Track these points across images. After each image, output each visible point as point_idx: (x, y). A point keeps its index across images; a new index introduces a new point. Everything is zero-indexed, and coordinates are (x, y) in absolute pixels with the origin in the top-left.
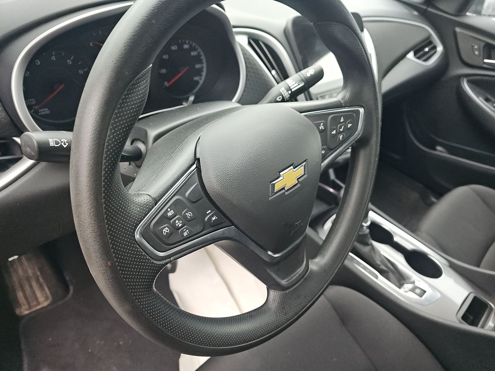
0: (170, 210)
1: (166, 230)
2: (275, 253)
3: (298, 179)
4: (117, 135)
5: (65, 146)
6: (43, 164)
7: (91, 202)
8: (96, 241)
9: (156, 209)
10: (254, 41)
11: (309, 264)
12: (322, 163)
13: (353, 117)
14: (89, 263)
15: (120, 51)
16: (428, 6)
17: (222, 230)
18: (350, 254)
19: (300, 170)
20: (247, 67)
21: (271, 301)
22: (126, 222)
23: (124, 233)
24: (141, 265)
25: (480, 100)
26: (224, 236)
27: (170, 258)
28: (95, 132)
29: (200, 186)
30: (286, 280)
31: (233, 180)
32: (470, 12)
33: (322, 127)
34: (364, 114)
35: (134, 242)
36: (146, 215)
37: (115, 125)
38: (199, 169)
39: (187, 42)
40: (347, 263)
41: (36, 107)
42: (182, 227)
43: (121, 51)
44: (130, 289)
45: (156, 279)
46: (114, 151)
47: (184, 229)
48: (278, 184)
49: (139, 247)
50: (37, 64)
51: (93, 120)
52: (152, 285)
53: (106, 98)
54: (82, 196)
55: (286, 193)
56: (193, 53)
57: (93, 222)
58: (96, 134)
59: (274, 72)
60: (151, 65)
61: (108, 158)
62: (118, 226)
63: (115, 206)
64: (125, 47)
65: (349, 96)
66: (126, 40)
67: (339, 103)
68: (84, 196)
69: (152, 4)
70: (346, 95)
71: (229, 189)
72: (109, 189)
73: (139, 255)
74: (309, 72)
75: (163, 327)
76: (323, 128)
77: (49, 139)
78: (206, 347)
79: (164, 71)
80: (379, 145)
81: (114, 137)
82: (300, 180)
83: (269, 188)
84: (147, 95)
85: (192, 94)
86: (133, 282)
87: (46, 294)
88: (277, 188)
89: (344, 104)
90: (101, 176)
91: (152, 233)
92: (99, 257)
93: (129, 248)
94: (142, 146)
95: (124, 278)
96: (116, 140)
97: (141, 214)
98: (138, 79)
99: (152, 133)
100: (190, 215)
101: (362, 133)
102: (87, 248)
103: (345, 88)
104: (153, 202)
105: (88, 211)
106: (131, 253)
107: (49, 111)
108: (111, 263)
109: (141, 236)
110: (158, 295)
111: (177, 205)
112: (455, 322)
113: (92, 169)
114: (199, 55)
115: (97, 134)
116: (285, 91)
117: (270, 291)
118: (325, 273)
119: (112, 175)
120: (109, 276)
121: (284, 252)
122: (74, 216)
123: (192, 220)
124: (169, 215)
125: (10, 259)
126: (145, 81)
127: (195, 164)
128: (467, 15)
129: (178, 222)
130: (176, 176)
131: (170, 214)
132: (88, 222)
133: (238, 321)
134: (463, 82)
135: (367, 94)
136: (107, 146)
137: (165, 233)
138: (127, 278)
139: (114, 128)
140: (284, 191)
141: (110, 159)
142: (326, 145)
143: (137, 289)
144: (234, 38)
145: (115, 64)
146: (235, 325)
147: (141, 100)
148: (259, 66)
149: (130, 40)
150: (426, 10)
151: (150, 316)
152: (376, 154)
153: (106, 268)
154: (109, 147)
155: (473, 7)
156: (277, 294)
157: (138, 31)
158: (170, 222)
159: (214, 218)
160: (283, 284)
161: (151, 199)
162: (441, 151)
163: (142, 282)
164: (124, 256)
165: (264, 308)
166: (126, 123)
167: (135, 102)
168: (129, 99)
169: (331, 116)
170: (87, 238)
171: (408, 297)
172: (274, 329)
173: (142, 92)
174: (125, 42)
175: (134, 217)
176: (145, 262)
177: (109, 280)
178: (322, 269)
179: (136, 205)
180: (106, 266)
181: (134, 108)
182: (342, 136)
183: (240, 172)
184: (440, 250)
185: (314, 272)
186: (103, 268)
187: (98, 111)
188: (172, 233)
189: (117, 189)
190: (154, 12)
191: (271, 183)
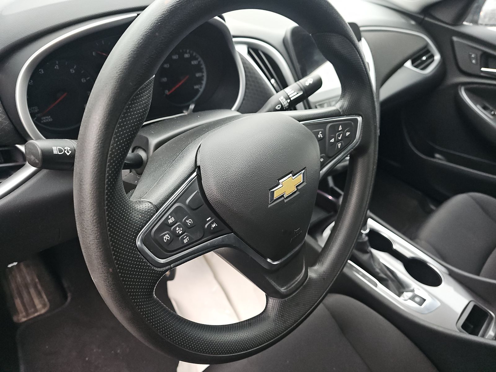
0: (171, 217)
1: (167, 237)
2: (274, 261)
3: (297, 187)
4: (121, 144)
5: (68, 154)
6: (44, 172)
7: (94, 210)
8: (98, 248)
9: (157, 216)
10: (254, 50)
11: (308, 271)
12: (321, 170)
13: (351, 126)
15: (124, 62)
16: (425, 16)
17: (221, 237)
18: (349, 261)
19: (299, 178)
20: (246, 76)
21: (270, 309)
22: (127, 229)
23: (126, 240)
24: (142, 272)
25: (478, 108)
26: (223, 243)
27: (170, 265)
28: (99, 140)
29: (200, 194)
30: (285, 288)
31: (232, 187)
32: (467, 22)
33: (320, 135)
34: (362, 123)
35: (135, 249)
36: (147, 222)
37: (118, 134)
38: (199, 176)
39: (188, 51)
40: (346, 270)
41: (39, 115)
42: (182, 234)
43: (126, 62)
44: (130, 295)
45: (156, 285)
46: (117, 159)
47: (184, 236)
48: (278, 192)
49: (140, 253)
50: (40, 73)
51: (97, 129)
52: (153, 292)
53: (110, 108)
54: (85, 203)
55: (286, 201)
56: (194, 62)
57: (96, 229)
59: (273, 81)
60: (154, 76)
61: (111, 167)
62: (120, 233)
63: (117, 213)
64: (130, 59)
65: (347, 104)
66: (130, 52)
67: (337, 111)
68: (87, 203)
69: (155, 17)
70: (344, 104)
71: (229, 196)
72: (112, 197)
73: (140, 262)
74: (308, 81)
75: (163, 334)
76: (322, 137)
77: (53, 147)
78: (205, 355)
79: (165, 80)
80: (377, 153)
81: (117, 146)
82: (299, 188)
83: (269, 195)
84: (150, 104)
85: (192, 103)
86: (134, 289)
87: (44, 301)
88: (276, 195)
89: (342, 113)
90: (104, 183)
91: (153, 240)
92: (100, 264)
93: (130, 254)
94: (143, 154)
95: (125, 284)
96: (119, 149)
97: (142, 221)
98: (141, 89)
99: (153, 141)
100: (190, 222)
101: (360, 142)
102: (89, 255)
103: (343, 97)
104: (154, 209)
105: (91, 218)
106: (132, 260)
107: (52, 119)
108: (112, 269)
109: (142, 243)
110: (158, 302)
111: (178, 213)
112: (454, 331)
113: (95, 177)
114: (199, 64)
115: (101, 143)
116: (284, 100)
117: (269, 299)
118: (324, 281)
119: (115, 183)
120: (111, 282)
121: (283, 259)
122: (77, 223)
123: (192, 227)
124: (169, 222)
125: (10, 266)
126: (148, 91)
127: (195, 171)
128: (464, 25)
129: (178, 229)
130: (177, 183)
131: (170, 221)
132: (91, 229)
133: (237, 329)
134: (461, 91)
135: (365, 103)
136: (111, 154)
137: (165, 240)
138: (128, 285)
139: (117, 137)
140: (283, 198)
141: (113, 167)
142: (325, 153)
143: (138, 295)
144: (234, 48)
145: (119, 75)
147: (144, 109)
148: (259, 75)
149: (134, 52)
150: (423, 19)
151: (150, 322)
152: (374, 162)
153: (108, 275)
154: (113, 156)
155: (470, 17)
156: (277, 301)
157: (142, 43)
158: (171, 229)
159: (214, 226)
160: (281, 291)
161: (152, 206)
162: (439, 159)
163: (142, 288)
164: (126, 262)
165: (263, 316)
166: (129, 132)
167: (138, 111)
168: (133, 109)
169: (329, 125)
170: (89, 245)
171: (408, 305)
172: (273, 337)
173: (145, 102)
174: (129, 54)
175: (136, 224)
176: (146, 269)
177: (111, 287)
178: (321, 276)
179: (138, 212)
180: (108, 272)
181: (137, 117)
182: (340, 144)
183: (240, 180)
184: (439, 258)
185: (313, 280)
186: (105, 274)
187: (102, 121)
188: (173, 240)
189: (119, 197)
190: (158, 25)
191: (271, 191)
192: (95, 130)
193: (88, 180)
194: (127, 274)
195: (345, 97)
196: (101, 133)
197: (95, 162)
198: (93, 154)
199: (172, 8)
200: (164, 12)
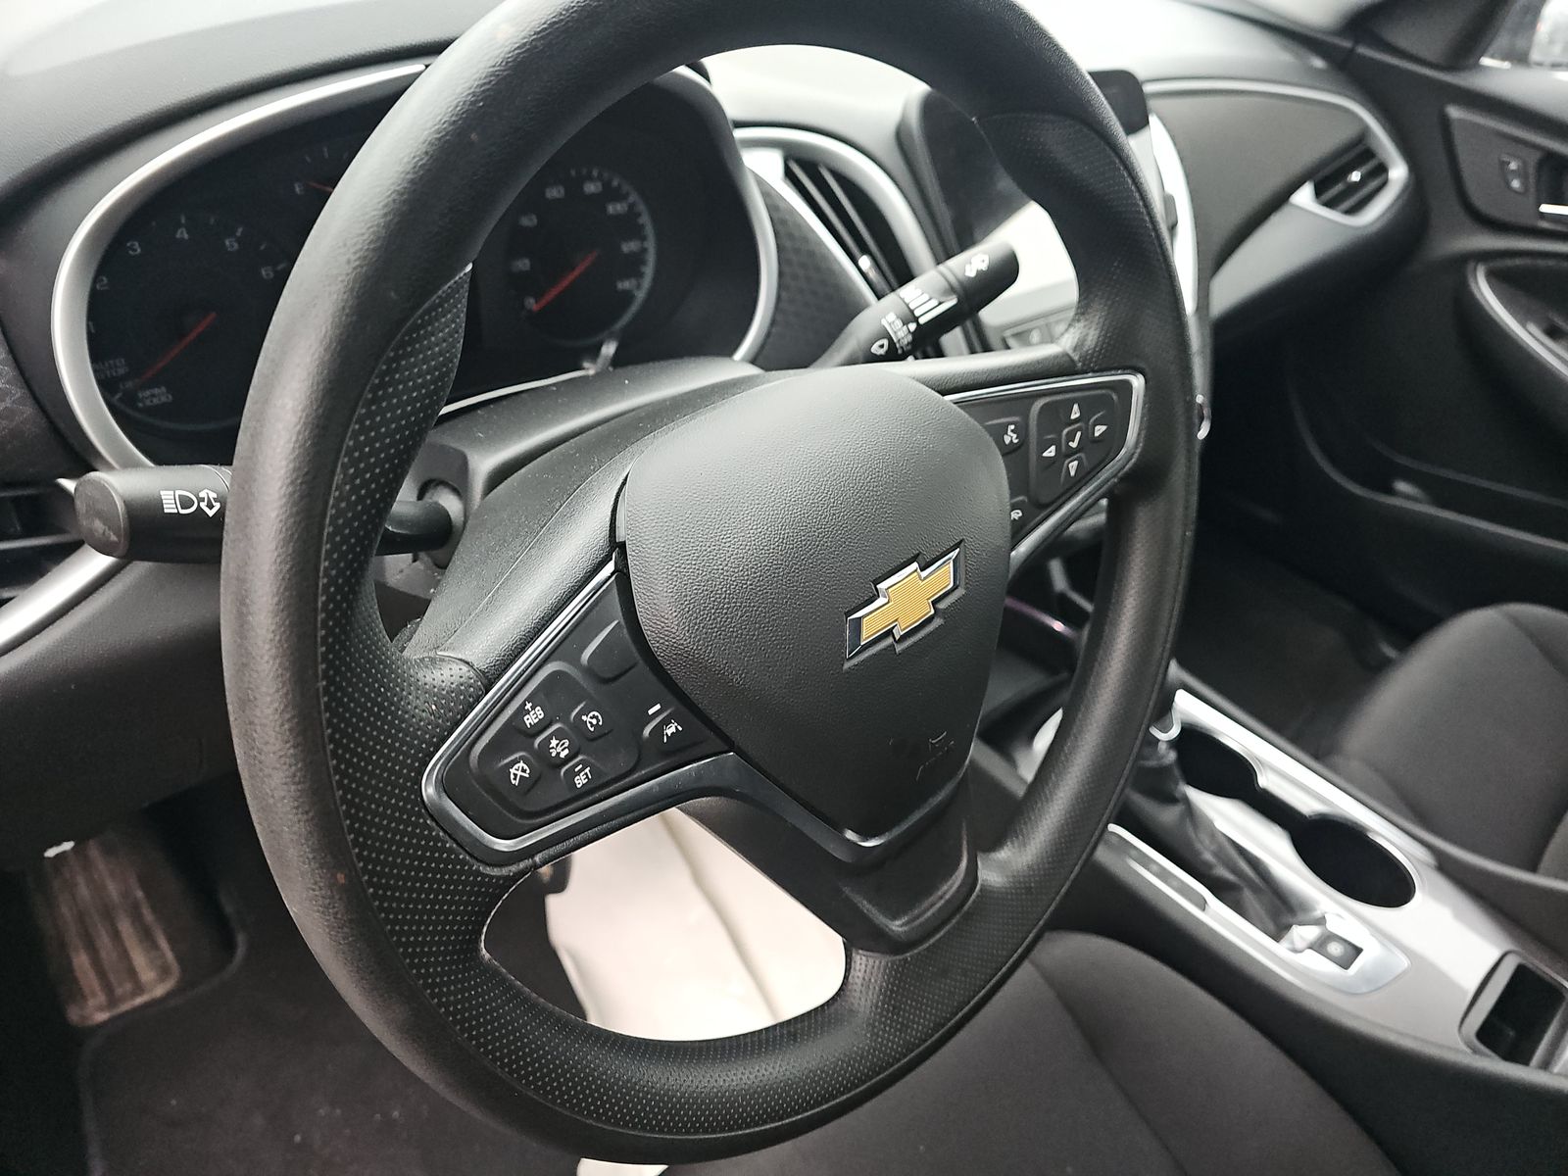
0: (533, 708)
1: (519, 771)
2: (866, 836)
3: (934, 603)
4: (365, 484)
5: (211, 513)
6: (139, 569)
7: (285, 690)
8: (300, 811)
9: (486, 704)
10: (804, 167)
11: (979, 865)
12: (1012, 550)
13: (1111, 404)
14: (278, 878)
15: (372, 230)
16: (1357, 42)
17: (695, 765)
18: (1113, 828)
19: (942, 576)
20: (780, 248)
21: (858, 988)
22: (391, 748)
23: (388, 782)
24: (441, 882)
25: (1530, 333)
26: (706, 783)
27: (532, 856)
28: (294, 476)
29: (625, 631)
30: (905, 919)
31: (728, 608)
32: (1492, 57)
33: (1011, 437)
34: (1145, 396)
35: (420, 811)
36: (457, 724)
37: (357, 454)
38: (622, 575)
39: (595, 173)
40: (1102, 855)
41: (129, 384)
42: (569, 758)
43: (375, 228)
44: (405, 955)
45: (488, 922)
46: (354, 532)
47: (576, 765)
48: (873, 620)
49: (434, 824)
50: (131, 252)
52: (477, 941)
53: (329, 373)
54: (257, 672)
55: (899, 648)
56: (615, 208)
57: (292, 751)
58: (299, 481)
59: (865, 262)
60: (470, 267)
61: (335, 556)
62: (368, 761)
63: (360, 701)
64: (389, 218)
65: (1096, 337)
66: (389, 196)
67: (1064, 359)
68: (264, 671)
69: (466, 82)
70: (1087, 335)
71: (716, 637)
72: (340, 650)
73: (434, 849)
74: (973, 262)
75: (511, 1072)
76: (1015, 441)
77: (162, 493)
78: (648, 1135)
79: (523, 264)
80: (1195, 487)
81: (355, 490)
82: (942, 606)
83: (843, 632)
84: (456, 357)
85: (611, 337)
86: (417, 934)
87: (163, 956)
88: (868, 633)
89: (1080, 365)
90: (315, 610)
91: (476, 781)
92: (308, 858)
93: (402, 827)
94: (451, 503)
95: (387, 920)
96: (361, 500)
97: (440, 721)
98: (428, 312)
99: (483, 463)
100: (594, 721)
101: (1140, 455)
102: (272, 832)
103: (1083, 314)
104: (479, 683)
105: (277, 717)
106: (408, 846)
107: (170, 397)
108: (346, 875)
109: (442, 790)
110: (497, 973)
111: (557, 693)
112: (1457, 1051)
113: (286, 589)
114: (632, 214)
115: (301, 483)
116: (899, 323)
117: (854, 955)
118: (1029, 896)
119: (350, 607)
120: (339, 916)
121: (896, 831)
122: (235, 732)
123: (600, 737)
124: (527, 723)
125: (51, 853)
126: (449, 316)
127: (611, 559)
128: (1483, 66)
129: (557, 745)
130: (552, 599)
131: (530, 720)
132: (275, 753)
133: (753, 1051)
134: (1477, 283)
135: (1152, 335)
136: (334, 518)
137: (515, 779)
138: (395, 922)
139: (354, 463)
140: (890, 640)
141: (343, 556)
142: (1026, 493)
143: (430, 954)
144: (739, 160)
145: (355, 268)
146: (741, 1065)
147: (437, 373)
148: (820, 243)
149: (402, 194)
150: (1352, 52)
151: (471, 1037)
152: (1186, 517)
153: (332, 892)
154: (341, 521)
155: (1502, 41)
156: (877, 962)
157: (427, 167)
158: (533, 744)
159: (670, 730)
160: (893, 931)
161: (472, 674)
162: (1407, 497)
163: (443, 932)
164: (388, 853)
165: (836, 1010)
166: (390, 446)
167: (420, 381)
168: (402, 374)
169: (1039, 403)
170: (271, 801)
171: (1305, 967)
172: (867, 1075)
173: (440, 351)
174: (386, 201)
175: (419, 733)
176: (453, 872)
177: (342, 928)
178: (1020, 883)
179: (426, 693)
180: (332, 885)
181: (416, 400)
182: (1076, 463)
183: (751, 585)
184: (1406, 818)
185: (994, 892)
186: (323, 892)
187: (304, 415)
188: (539, 778)
189: (364, 648)
190: (475, 108)
191: (851, 617)
192: (282, 442)
193: (265, 599)
194: (394, 889)
195: (1088, 314)
196: (302, 450)
197: (286, 542)
198: (280, 518)
199: (520, 53)
200: (494, 66)
